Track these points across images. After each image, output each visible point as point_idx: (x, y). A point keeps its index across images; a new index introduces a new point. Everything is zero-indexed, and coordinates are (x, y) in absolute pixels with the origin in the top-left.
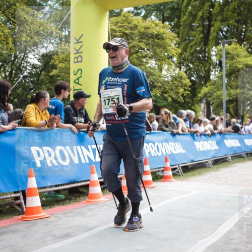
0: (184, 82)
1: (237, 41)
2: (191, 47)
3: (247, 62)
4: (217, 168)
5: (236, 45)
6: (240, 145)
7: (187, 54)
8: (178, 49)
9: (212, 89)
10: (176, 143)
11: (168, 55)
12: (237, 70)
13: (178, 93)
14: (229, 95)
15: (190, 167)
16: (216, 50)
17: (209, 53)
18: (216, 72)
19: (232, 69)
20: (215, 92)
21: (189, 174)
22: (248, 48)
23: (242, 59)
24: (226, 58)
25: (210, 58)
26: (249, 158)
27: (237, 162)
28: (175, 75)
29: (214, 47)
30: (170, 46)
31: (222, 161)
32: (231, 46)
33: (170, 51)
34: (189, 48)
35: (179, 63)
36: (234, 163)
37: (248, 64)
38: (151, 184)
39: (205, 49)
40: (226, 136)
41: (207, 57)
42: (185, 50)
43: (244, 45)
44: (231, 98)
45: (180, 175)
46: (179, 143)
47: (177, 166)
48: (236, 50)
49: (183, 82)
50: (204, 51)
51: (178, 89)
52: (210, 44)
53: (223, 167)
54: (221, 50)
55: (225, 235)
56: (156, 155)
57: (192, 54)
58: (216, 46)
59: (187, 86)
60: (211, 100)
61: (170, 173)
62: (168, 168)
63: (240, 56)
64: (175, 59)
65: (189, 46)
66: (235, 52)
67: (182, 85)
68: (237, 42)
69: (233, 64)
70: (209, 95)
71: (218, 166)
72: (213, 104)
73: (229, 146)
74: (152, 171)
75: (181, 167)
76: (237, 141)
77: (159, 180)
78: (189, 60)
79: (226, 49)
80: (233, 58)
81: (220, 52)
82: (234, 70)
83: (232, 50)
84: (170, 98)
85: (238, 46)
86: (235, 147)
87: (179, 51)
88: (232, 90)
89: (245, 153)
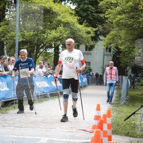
3: (41, 4)
9: (6, 29)
14: (23, 36)
20: (8, 32)
26: (40, 100)
31: (11, 103)
44: (25, 40)
60: (4, 40)
70: (3, 35)
72: (6, 44)
88: (25, 32)
89: (36, 95)
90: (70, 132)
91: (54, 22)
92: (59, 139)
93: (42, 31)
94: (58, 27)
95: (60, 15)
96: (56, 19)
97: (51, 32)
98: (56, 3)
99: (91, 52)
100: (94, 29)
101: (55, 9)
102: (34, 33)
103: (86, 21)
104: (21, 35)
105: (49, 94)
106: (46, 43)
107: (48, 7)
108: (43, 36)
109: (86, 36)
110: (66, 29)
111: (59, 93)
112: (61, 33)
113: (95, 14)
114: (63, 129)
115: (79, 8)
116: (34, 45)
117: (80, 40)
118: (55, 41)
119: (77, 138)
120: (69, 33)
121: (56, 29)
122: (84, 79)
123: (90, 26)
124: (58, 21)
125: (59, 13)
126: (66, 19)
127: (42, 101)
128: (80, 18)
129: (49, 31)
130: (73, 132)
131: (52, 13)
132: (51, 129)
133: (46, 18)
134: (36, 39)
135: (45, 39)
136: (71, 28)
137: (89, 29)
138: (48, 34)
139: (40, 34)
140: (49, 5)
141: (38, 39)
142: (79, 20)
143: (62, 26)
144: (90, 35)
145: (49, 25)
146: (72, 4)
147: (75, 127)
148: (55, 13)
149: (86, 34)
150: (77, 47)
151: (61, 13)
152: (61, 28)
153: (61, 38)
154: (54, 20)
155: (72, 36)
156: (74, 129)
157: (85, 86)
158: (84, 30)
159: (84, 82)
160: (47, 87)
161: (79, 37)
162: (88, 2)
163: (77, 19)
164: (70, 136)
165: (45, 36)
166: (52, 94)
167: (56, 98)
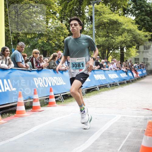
0: (65, 31)
1: (103, 1)
2: (70, 5)
3: (110, 18)
4: (89, 95)
5: (103, 5)
6: (105, 78)
7: (67, 11)
8: (59, 7)
10: (59, 78)
11: (53, 11)
12: (103, 24)
13: (60, 40)
14: (98, 41)
15: (69, 95)
16: (88, 8)
17: (83, 10)
18: (88, 25)
19: (99, 23)
21: (68, 100)
22: (111, 7)
23: (107, 16)
24: (95, 14)
25: (84, 14)
26: (112, 88)
27: (103, 91)
28: (57, 26)
29: (87, 6)
30: (53, 4)
31: (92, 90)
32: (99, 5)
33: (54, 8)
34: (68, 6)
35: (61, 18)
36: (101, 92)
37: (111, 19)
38: (40, 108)
39: (80, 7)
40: (95, 72)
41: (82, 13)
42: (65, 8)
43: (109, 5)
44: (99, 44)
45: (61, 102)
46: (61, 78)
47: (59, 95)
48: (103, 9)
49: (63, 32)
50: (80, 9)
51: (60, 37)
52: (84, 4)
53: (93, 95)
54: (92, 8)
55: (93, 144)
56: (43, 86)
57: (71, 11)
58: (88, 5)
59: (66, 34)
61: (54, 100)
62: (53, 96)
63: (106, 13)
64: (58, 15)
65: (68, 5)
66: (102, 10)
67: (63, 33)
68: (103, 3)
69: (100, 19)
71: (89, 94)
73: (97, 79)
74: (40, 99)
75: (62, 95)
76: (103, 76)
77: (46, 106)
78: (68, 15)
79: (95, 8)
80: (100, 15)
81: (91, 10)
82: (101, 23)
83: (100, 9)
84: (54, 44)
85: (104, 5)
86: (102, 80)
87: (61, 8)
88: (99, 39)
89: (109, 84)
90: (137, 110)
91: (120, 30)
92: (129, 116)
93: (111, 37)
94: (123, 33)
95: (124, 25)
96: (121, 28)
97: (118, 37)
98: (121, 16)
99: (148, 50)
100: (150, 33)
101: (120, 20)
102: (105, 39)
103: (144, 28)
104: (96, 41)
105: (119, 83)
106: (115, 46)
107: (115, 19)
108: (112, 41)
109: (144, 39)
110: (129, 34)
111: (126, 82)
112: (125, 37)
113: (150, 23)
114: (131, 108)
115: (138, 19)
116: (106, 48)
117: (140, 42)
118: (122, 44)
119: (142, 115)
120: (131, 38)
121: (121, 35)
122: (144, 71)
123: (147, 31)
124: (123, 29)
125: (124, 23)
126: (129, 27)
127: (114, 89)
128: (139, 26)
129: (116, 37)
130: (139, 110)
131: (118, 24)
132: (122, 108)
133: (114, 27)
134: (107, 43)
135: (114, 43)
136: (133, 34)
137: (147, 33)
138: (116, 39)
139: (110, 39)
140: (116, 18)
141: (109, 43)
142: (139, 27)
143: (126, 32)
144: (148, 38)
145: (117, 32)
146: (132, 16)
147: (140, 107)
148: (120, 23)
149: (144, 37)
150: (137, 47)
151: (125, 23)
152: (126, 34)
153: (125, 41)
154: (119, 28)
155: (134, 39)
156: (140, 108)
157: (145, 76)
158: (142, 34)
159: (144, 74)
160: (117, 78)
161: (139, 40)
162: (144, 14)
163: (137, 26)
164: (138, 113)
165: (114, 41)
166: (121, 83)
167: (123, 86)
